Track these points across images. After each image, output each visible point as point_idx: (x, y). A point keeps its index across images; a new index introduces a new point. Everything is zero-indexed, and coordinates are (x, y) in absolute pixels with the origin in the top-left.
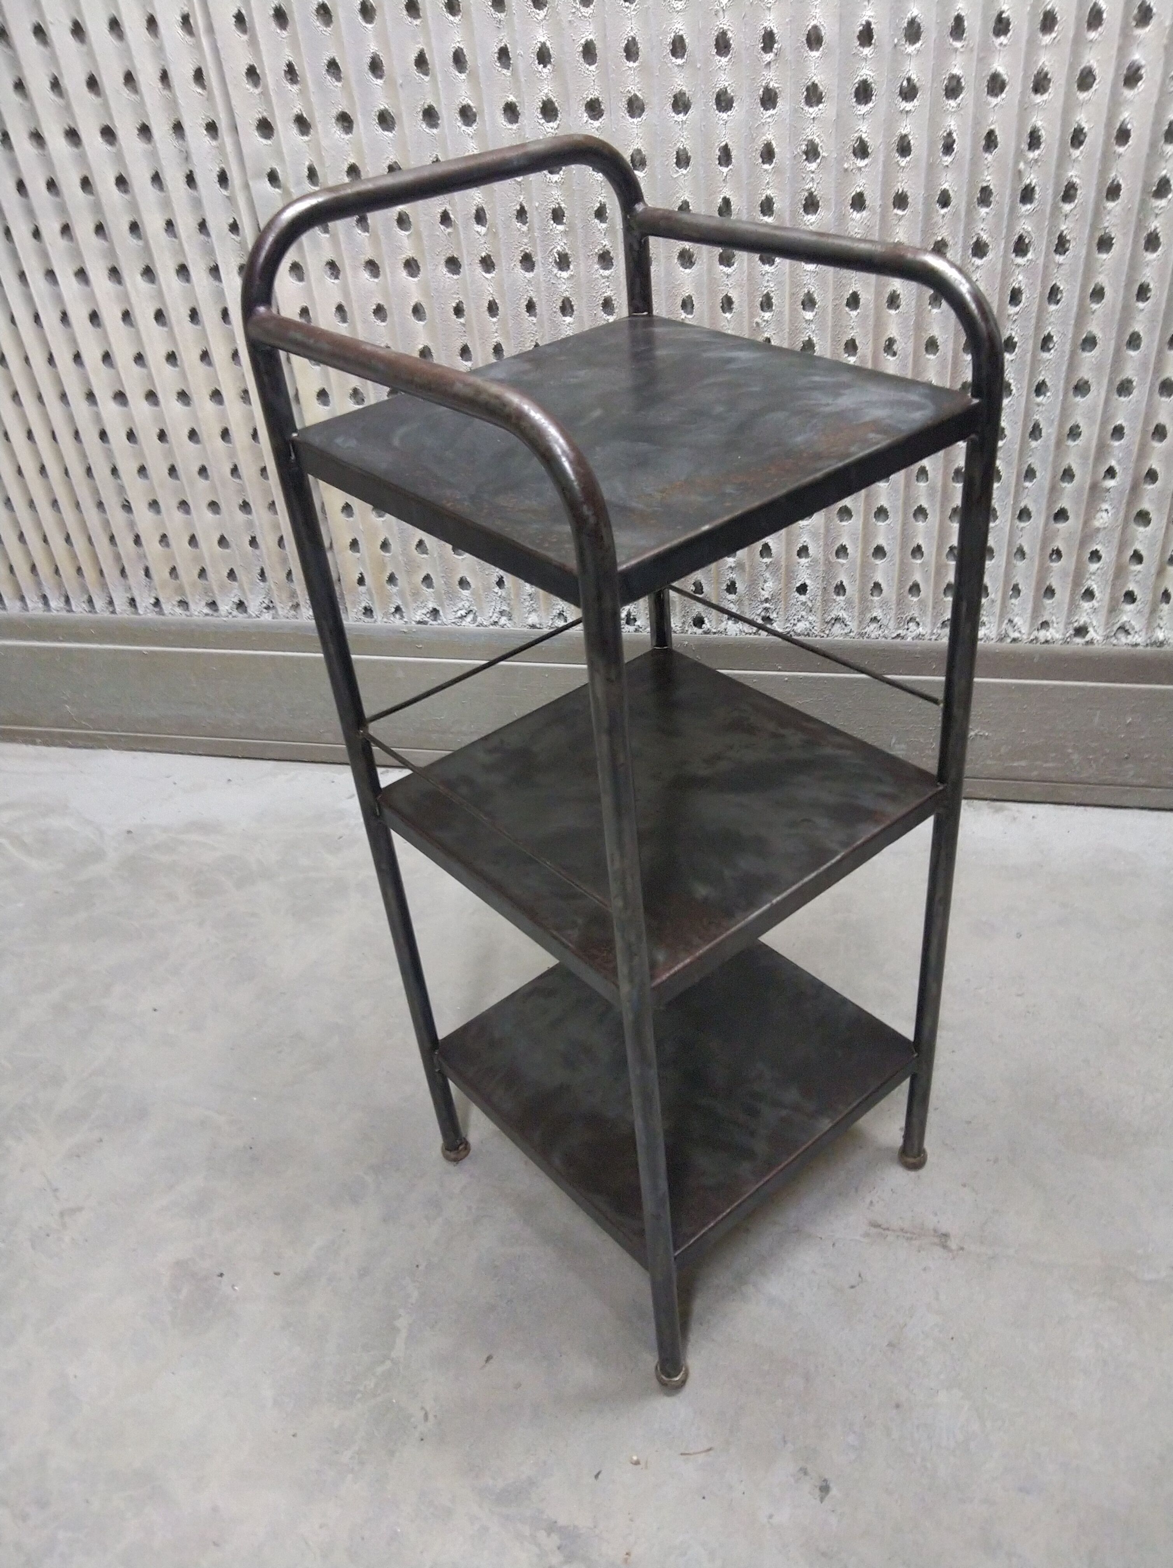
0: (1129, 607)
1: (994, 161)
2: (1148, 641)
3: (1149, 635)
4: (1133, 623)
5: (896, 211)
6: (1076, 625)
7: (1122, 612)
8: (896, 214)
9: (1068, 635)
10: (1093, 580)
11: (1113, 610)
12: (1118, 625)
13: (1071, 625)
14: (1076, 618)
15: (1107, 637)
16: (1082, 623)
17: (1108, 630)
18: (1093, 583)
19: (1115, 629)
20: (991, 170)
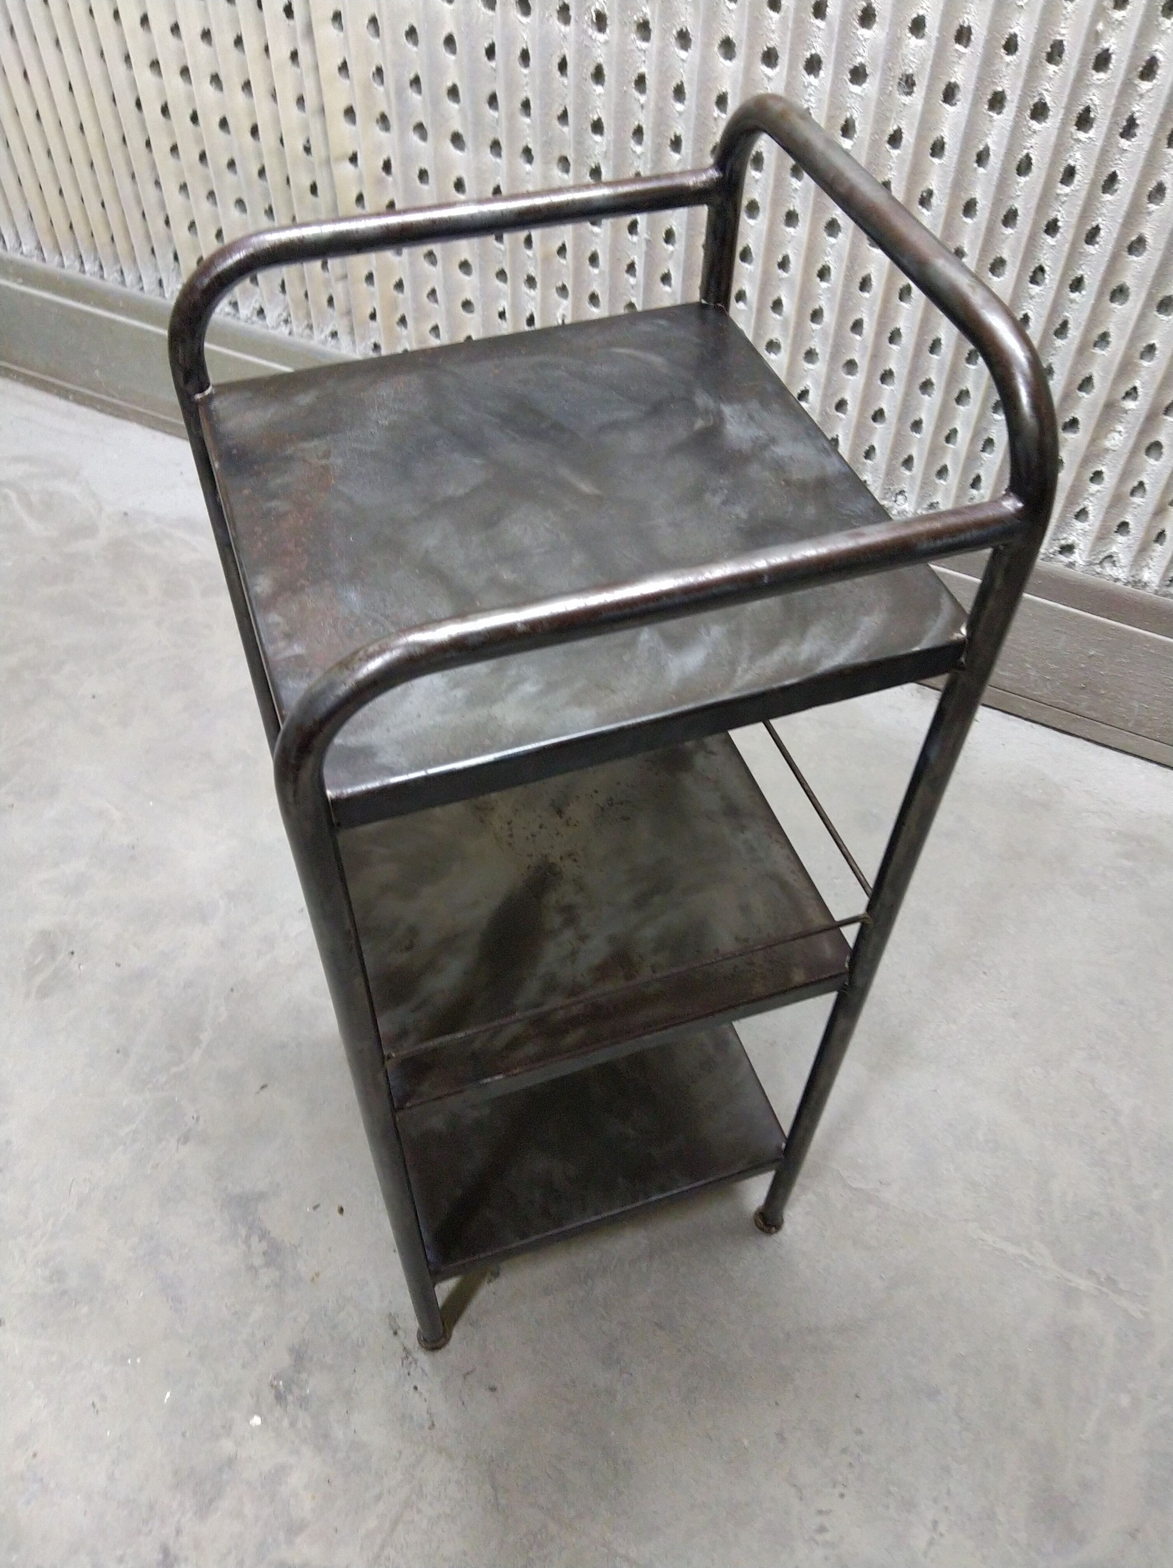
0: (1120, 538)
1: (1074, 12)
2: (1131, 579)
3: (1134, 573)
4: (1120, 555)
5: (958, 47)
6: (1063, 542)
7: (1113, 541)
8: (957, 50)
9: (1051, 551)
10: (1091, 502)
11: (1102, 537)
12: (1106, 554)
13: (1057, 541)
14: (1065, 535)
15: (1090, 564)
16: (1070, 542)
17: (1093, 557)
18: (1090, 504)
19: (1101, 557)
20: (1069, 21)
